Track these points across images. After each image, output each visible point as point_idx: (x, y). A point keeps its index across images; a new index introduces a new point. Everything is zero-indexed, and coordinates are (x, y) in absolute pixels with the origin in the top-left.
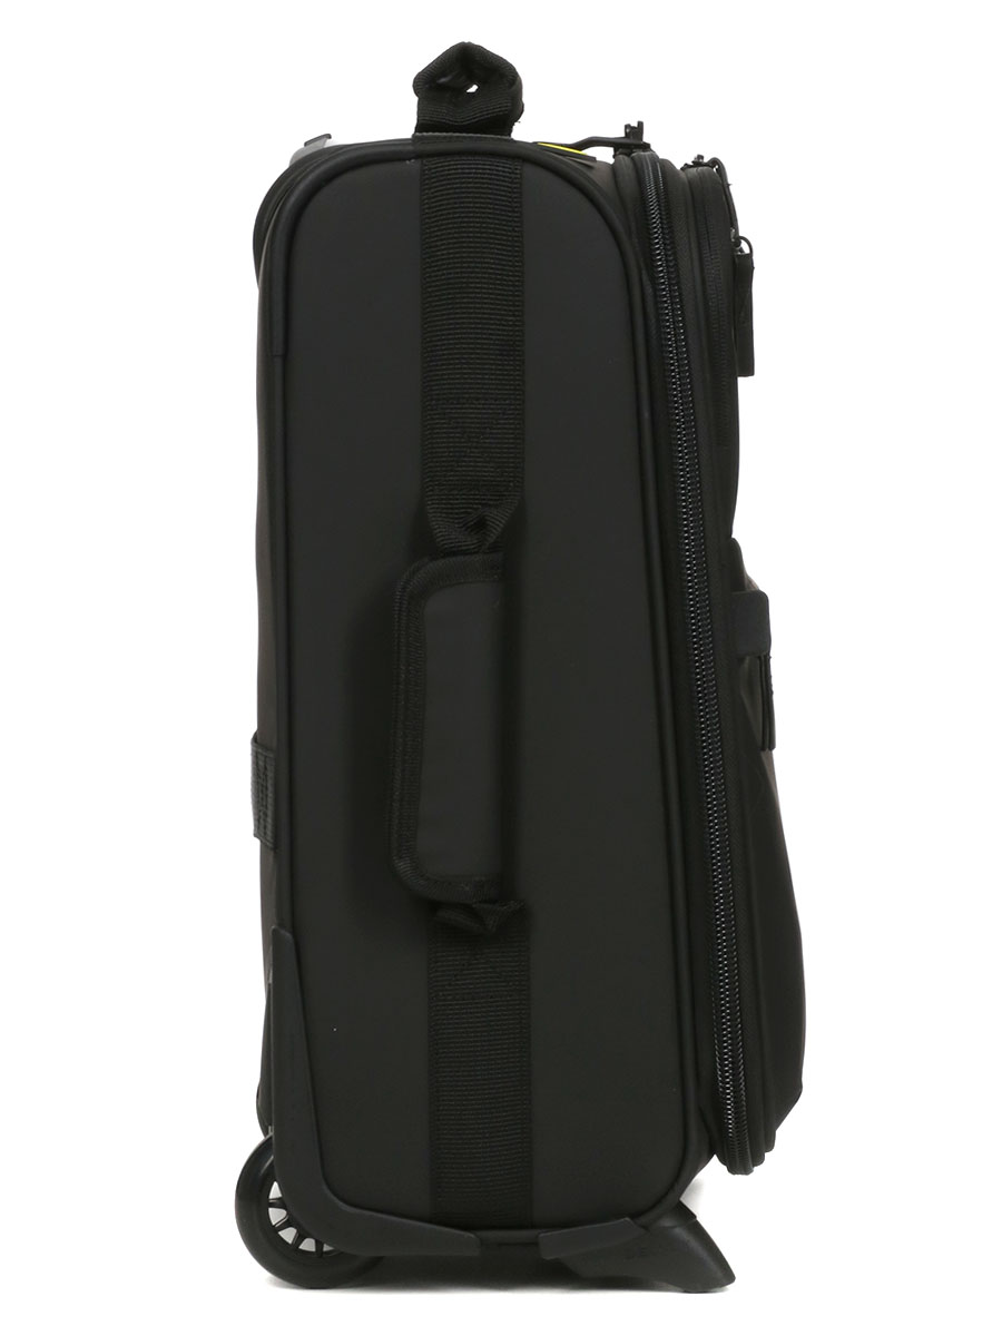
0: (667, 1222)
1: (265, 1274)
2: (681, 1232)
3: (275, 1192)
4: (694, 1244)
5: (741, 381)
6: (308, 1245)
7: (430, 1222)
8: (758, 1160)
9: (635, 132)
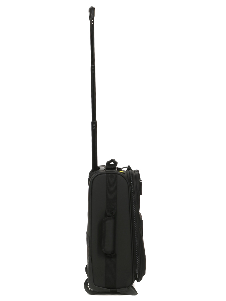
0: (131, 288)
1: (87, 293)
2: (132, 289)
3: (88, 284)
4: (134, 290)
5: (140, 196)
6: (92, 290)
7: (105, 288)
8: (141, 280)
9: (129, 166)
